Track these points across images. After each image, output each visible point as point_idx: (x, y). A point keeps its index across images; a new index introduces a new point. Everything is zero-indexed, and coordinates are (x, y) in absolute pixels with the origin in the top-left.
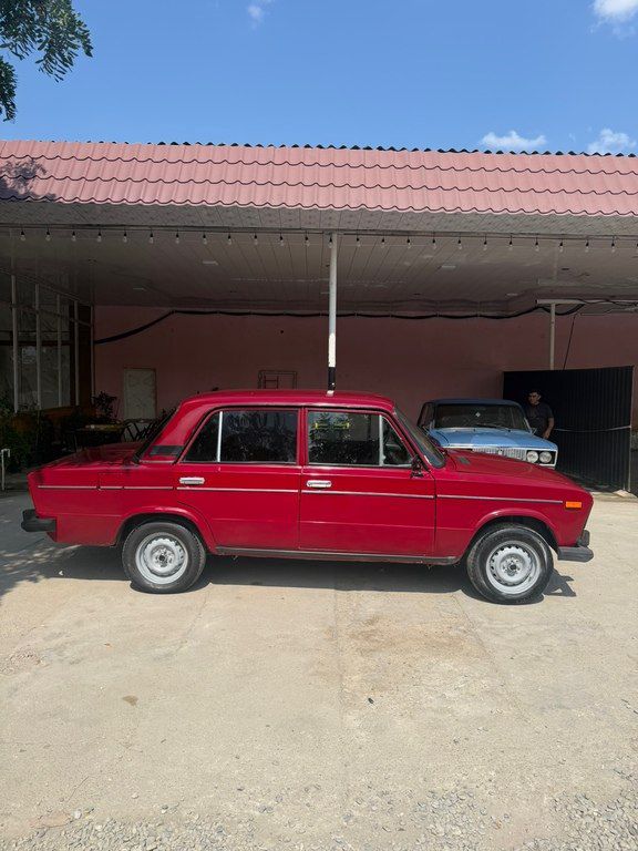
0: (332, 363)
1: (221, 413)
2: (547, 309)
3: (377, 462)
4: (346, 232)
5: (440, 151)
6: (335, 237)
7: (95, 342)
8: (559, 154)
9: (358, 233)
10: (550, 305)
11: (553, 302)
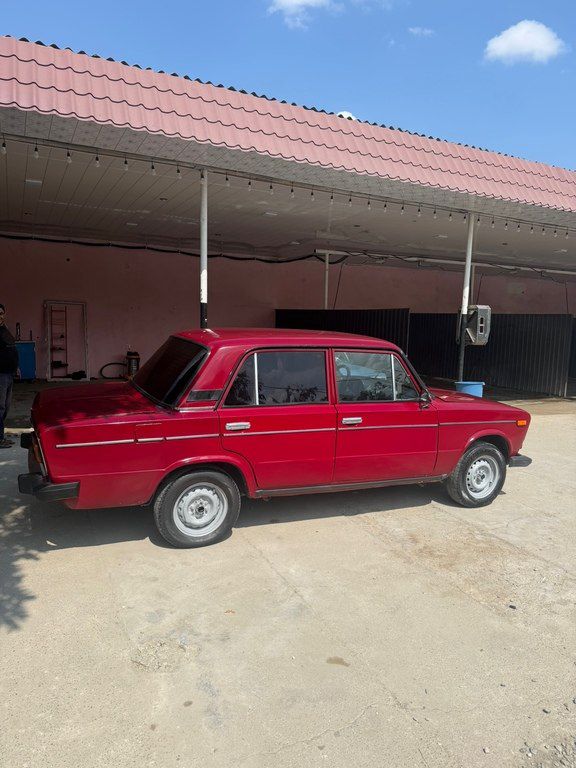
0: (204, 299)
1: (256, 355)
2: (321, 258)
4: (216, 170)
5: (305, 107)
6: (206, 173)
8: (383, 126)
9: (228, 173)
10: (324, 255)
11: (327, 252)
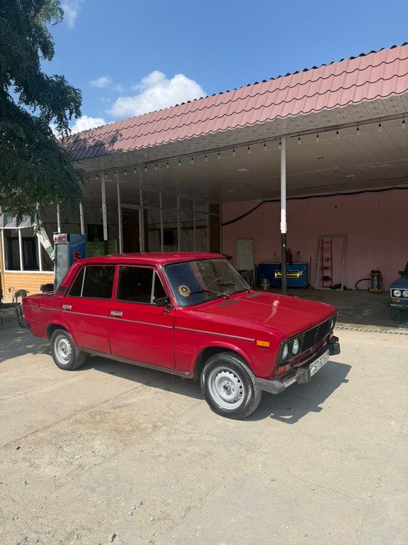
1: (86, 268)
3: (149, 302)
4: (292, 135)
6: (283, 141)
7: (223, 225)
9: (299, 135)
